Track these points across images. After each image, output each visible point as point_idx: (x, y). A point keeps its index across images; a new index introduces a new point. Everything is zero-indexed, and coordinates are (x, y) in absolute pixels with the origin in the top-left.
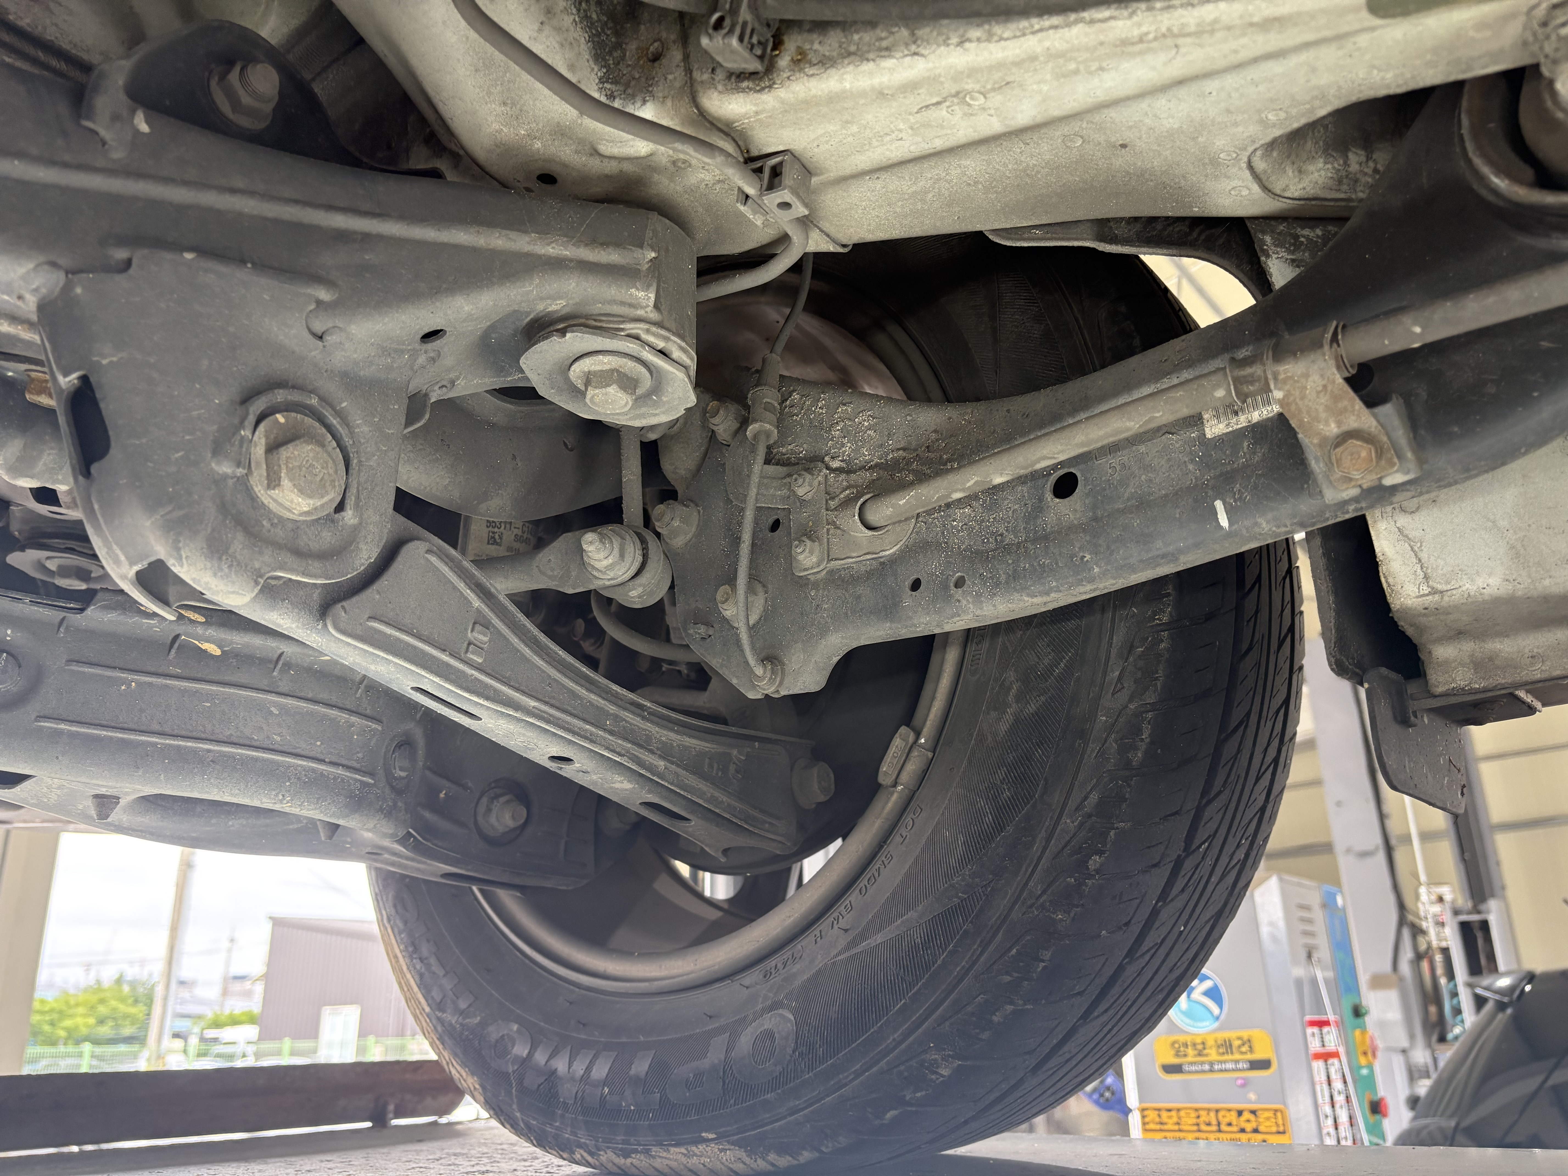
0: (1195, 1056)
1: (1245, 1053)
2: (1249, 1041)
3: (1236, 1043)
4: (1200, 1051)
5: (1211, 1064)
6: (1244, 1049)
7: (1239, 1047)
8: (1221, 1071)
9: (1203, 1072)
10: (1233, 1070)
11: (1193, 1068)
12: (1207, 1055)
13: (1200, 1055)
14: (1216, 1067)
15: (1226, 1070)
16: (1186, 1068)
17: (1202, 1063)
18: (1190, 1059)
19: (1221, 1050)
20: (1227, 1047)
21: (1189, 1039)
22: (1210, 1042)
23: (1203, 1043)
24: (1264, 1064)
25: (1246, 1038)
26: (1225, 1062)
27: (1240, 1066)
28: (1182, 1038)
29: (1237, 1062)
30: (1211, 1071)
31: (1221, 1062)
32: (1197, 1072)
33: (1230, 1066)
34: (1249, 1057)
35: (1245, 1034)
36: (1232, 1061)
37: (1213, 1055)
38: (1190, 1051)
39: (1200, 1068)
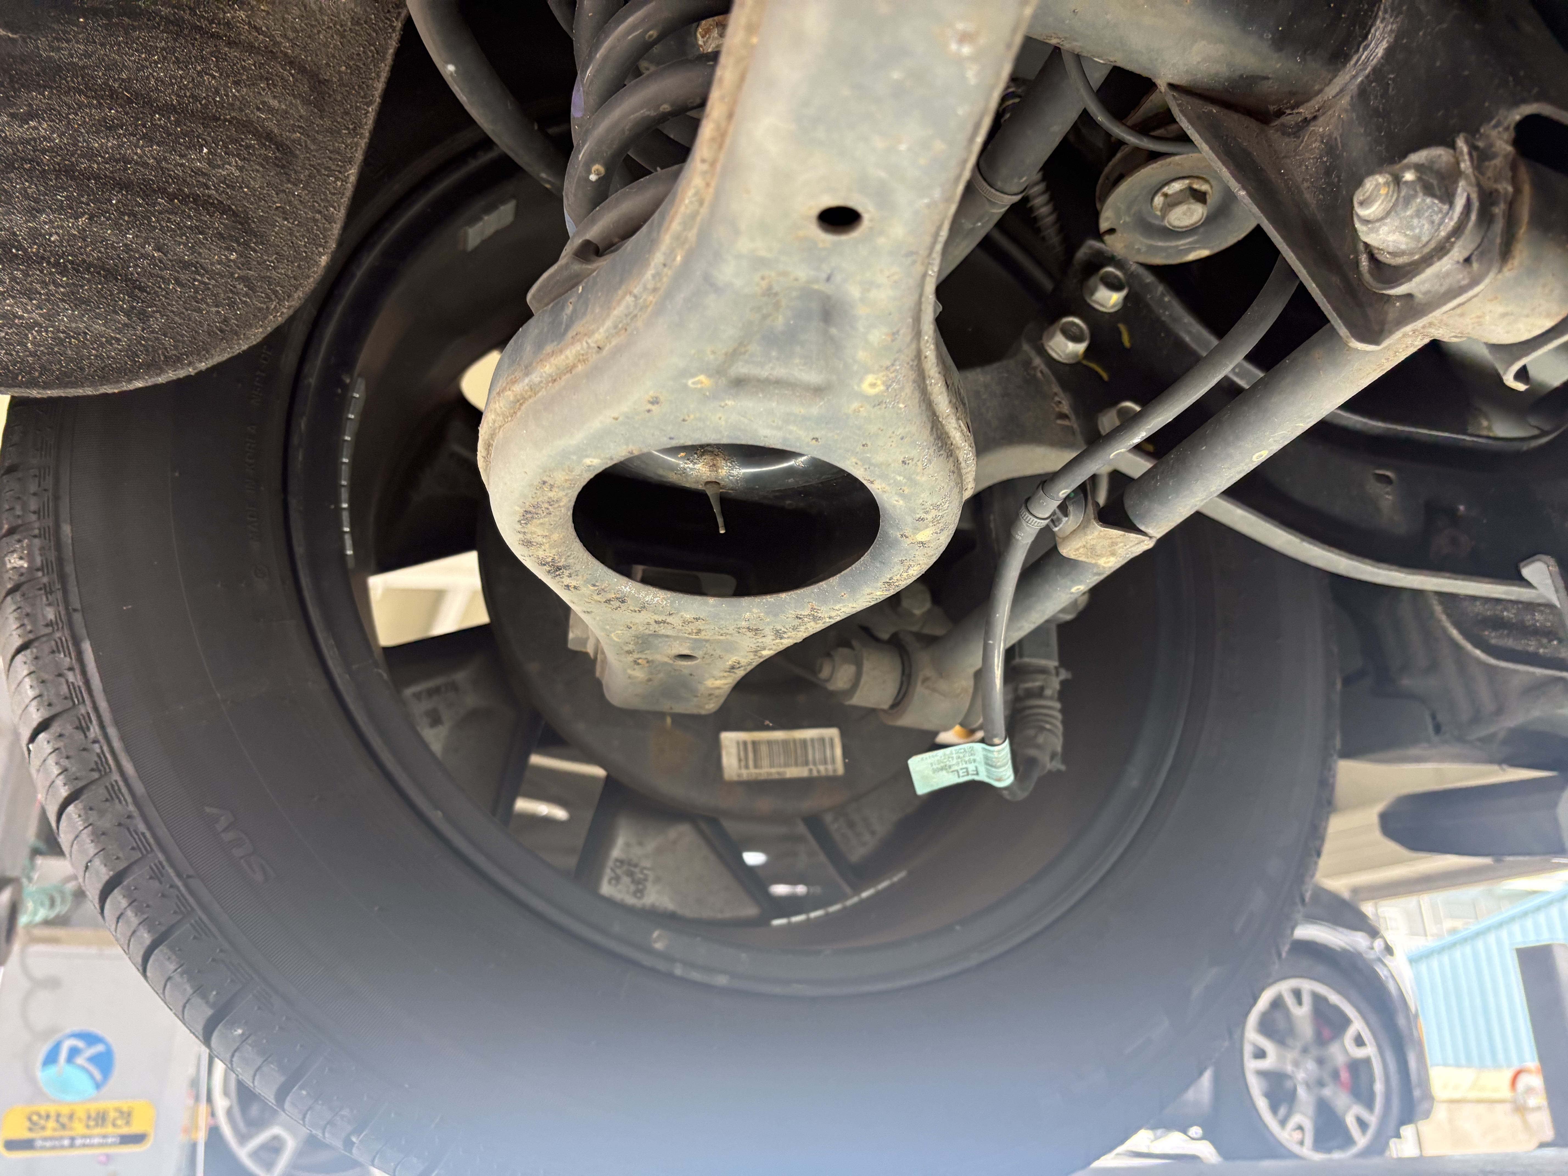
1: (120, 1127)
2: (129, 1114)
3: (112, 1114)
4: (63, 1124)
5: (73, 1139)
6: (119, 1122)
7: (114, 1120)
8: (84, 1146)
9: (62, 1147)
10: (101, 1145)
11: (48, 1144)
12: (71, 1129)
13: (63, 1127)
14: (78, 1142)
15: (93, 1146)
16: (39, 1143)
17: (61, 1138)
18: (48, 1133)
19: (91, 1123)
20: (101, 1118)
21: (52, 1110)
22: (81, 1113)
23: (71, 1117)
24: (138, 1139)
25: (125, 1110)
26: (90, 1137)
27: (110, 1140)
28: (43, 1109)
29: (105, 1136)
30: (72, 1146)
31: (84, 1137)
32: (53, 1148)
33: (96, 1141)
34: (125, 1130)
35: (125, 1106)
36: (100, 1135)
37: (79, 1128)
38: (51, 1124)
39: (57, 1143)
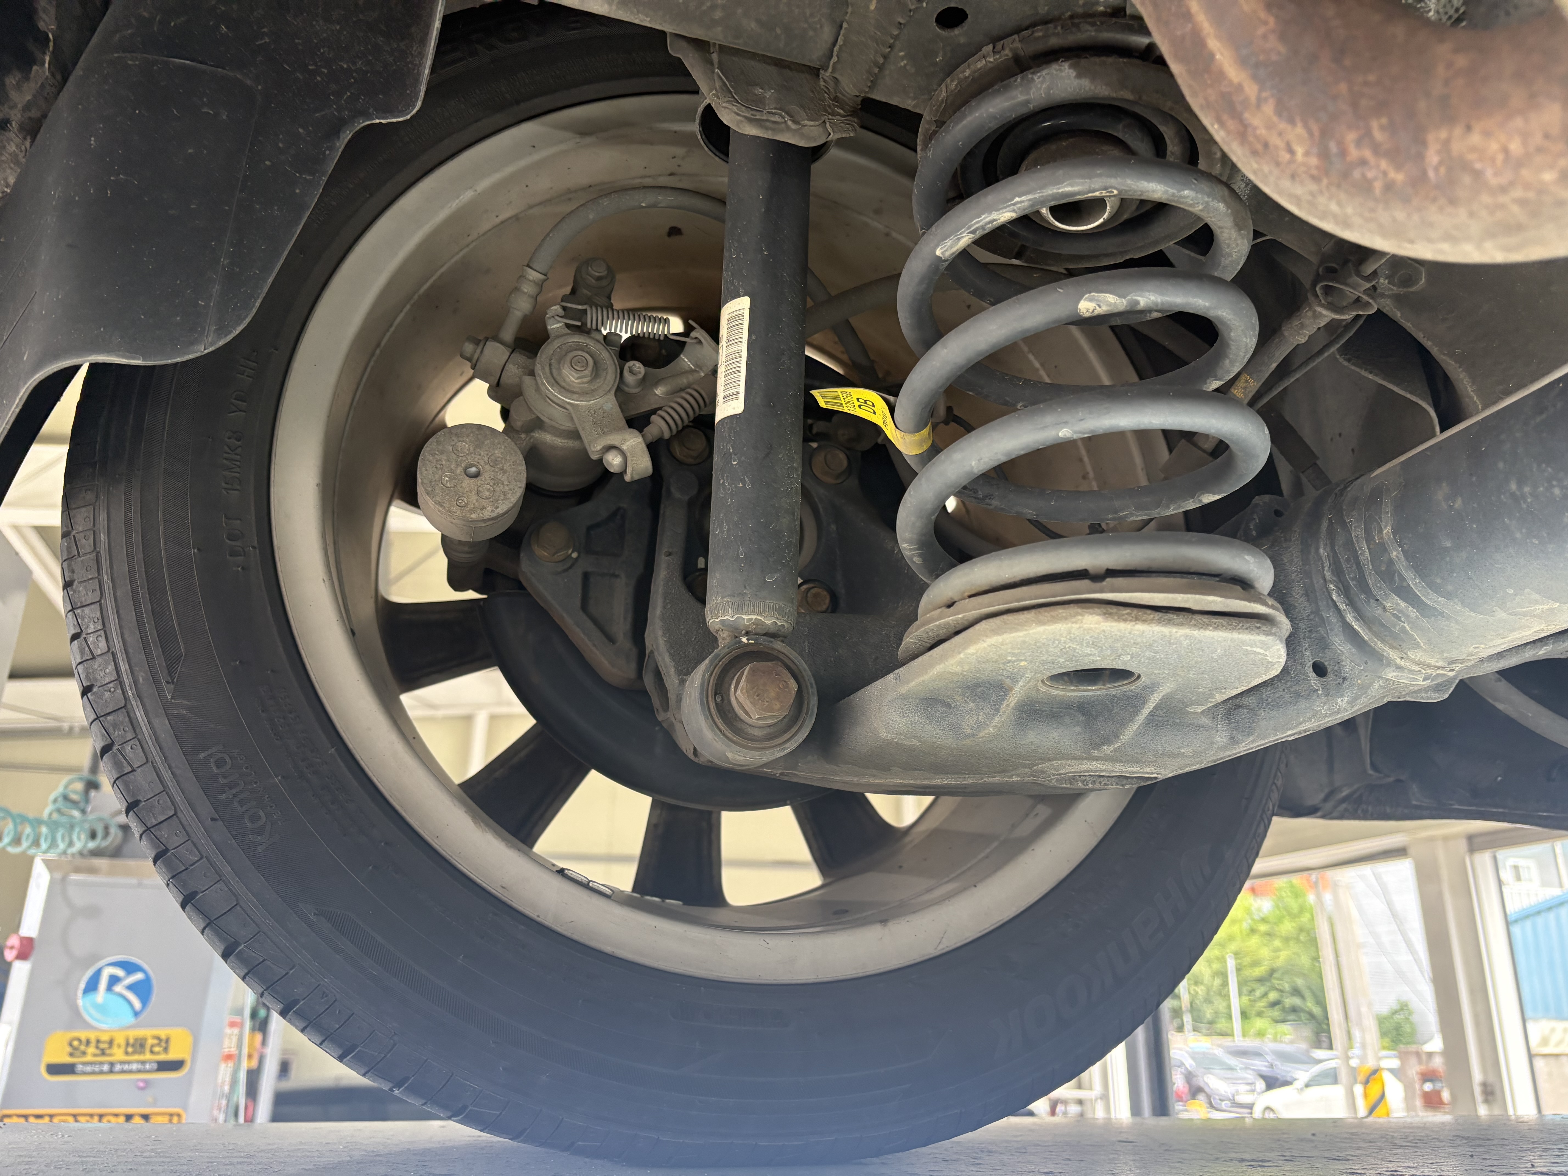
0: (95, 1055)
1: (158, 1053)
2: (167, 1041)
3: (150, 1042)
4: (103, 1050)
5: (112, 1064)
6: (156, 1049)
7: (152, 1046)
8: (123, 1072)
9: (101, 1072)
10: (139, 1071)
12: (110, 1055)
13: (103, 1053)
14: (118, 1067)
15: (130, 1072)
16: (80, 1068)
17: (101, 1063)
18: (89, 1058)
19: (130, 1050)
20: (139, 1045)
21: (92, 1036)
22: (120, 1039)
23: (111, 1042)
24: (175, 1065)
25: (163, 1037)
26: (129, 1063)
27: (148, 1066)
28: (83, 1035)
29: (143, 1063)
30: (111, 1071)
31: (122, 1063)
32: (93, 1073)
33: (134, 1067)
34: (162, 1057)
35: (163, 1033)
36: (138, 1062)
37: (118, 1054)
38: (91, 1050)
39: (97, 1068)
